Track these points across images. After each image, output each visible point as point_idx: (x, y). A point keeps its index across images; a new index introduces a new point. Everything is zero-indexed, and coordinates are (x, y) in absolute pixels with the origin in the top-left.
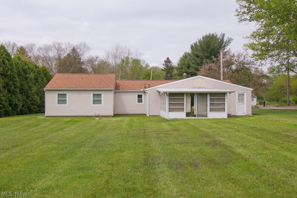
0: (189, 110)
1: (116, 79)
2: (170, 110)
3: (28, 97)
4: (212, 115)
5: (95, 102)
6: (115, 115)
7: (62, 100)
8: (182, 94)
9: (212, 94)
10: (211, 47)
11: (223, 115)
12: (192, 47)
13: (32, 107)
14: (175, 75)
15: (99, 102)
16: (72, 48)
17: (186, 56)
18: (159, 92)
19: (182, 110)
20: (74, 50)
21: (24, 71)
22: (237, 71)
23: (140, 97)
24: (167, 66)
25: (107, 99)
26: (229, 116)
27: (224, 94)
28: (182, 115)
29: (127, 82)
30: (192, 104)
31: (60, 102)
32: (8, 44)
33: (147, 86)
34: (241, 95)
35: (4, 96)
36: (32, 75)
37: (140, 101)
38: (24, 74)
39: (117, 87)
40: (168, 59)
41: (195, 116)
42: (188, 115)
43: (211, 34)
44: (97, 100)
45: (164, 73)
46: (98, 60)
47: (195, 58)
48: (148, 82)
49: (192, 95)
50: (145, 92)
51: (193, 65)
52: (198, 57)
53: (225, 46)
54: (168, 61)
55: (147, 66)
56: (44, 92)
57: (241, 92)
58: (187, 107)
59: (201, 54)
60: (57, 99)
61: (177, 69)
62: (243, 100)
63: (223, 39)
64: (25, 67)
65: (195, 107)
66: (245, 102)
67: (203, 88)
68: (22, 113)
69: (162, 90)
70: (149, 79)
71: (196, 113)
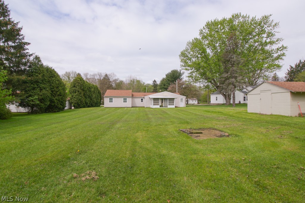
0: (161, 105)
1: (132, 92)
2: (154, 105)
3: (91, 99)
4: (169, 107)
5: (124, 102)
6: (132, 107)
7: (111, 101)
8: (158, 99)
9: (169, 99)
10: (175, 76)
11: (173, 107)
12: (166, 75)
13: (93, 104)
14: (158, 89)
15: (126, 102)
16: (105, 74)
17: (163, 80)
18: (150, 98)
19: (158, 105)
20: (106, 75)
21: (89, 88)
22: (185, 88)
23: (142, 99)
24: (154, 84)
25: (129, 100)
26: (176, 107)
27: (173, 99)
28: (158, 107)
29: (137, 93)
30: (162, 103)
31: (110, 101)
32: (72, 72)
33: (145, 95)
34: (182, 99)
35: (83, 99)
36: (93, 90)
37: (142, 101)
38: (89, 89)
39: (133, 95)
40: (155, 80)
41: (163, 107)
42: (160, 106)
43: (175, 69)
44: (125, 101)
45: (153, 87)
46: (119, 80)
47: (168, 81)
48: (145, 94)
49: (162, 99)
50: (144, 98)
51: (166, 84)
52: (169, 80)
53: (181, 76)
54: (155, 81)
55: (144, 83)
56: (104, 98)
57: (182, 98)
58: (160, 104)
59: (170, 79)
60: (109, 100)
61: (159, 86)
62: (182, 101)
63: (180, 72)
64: (90, 86)
65: (163, 104)
66: (183, 101)
67: (167, 96)
68: (89, 107)
69: (151, 97)
70: (145, 92)
71: (163, 106)
